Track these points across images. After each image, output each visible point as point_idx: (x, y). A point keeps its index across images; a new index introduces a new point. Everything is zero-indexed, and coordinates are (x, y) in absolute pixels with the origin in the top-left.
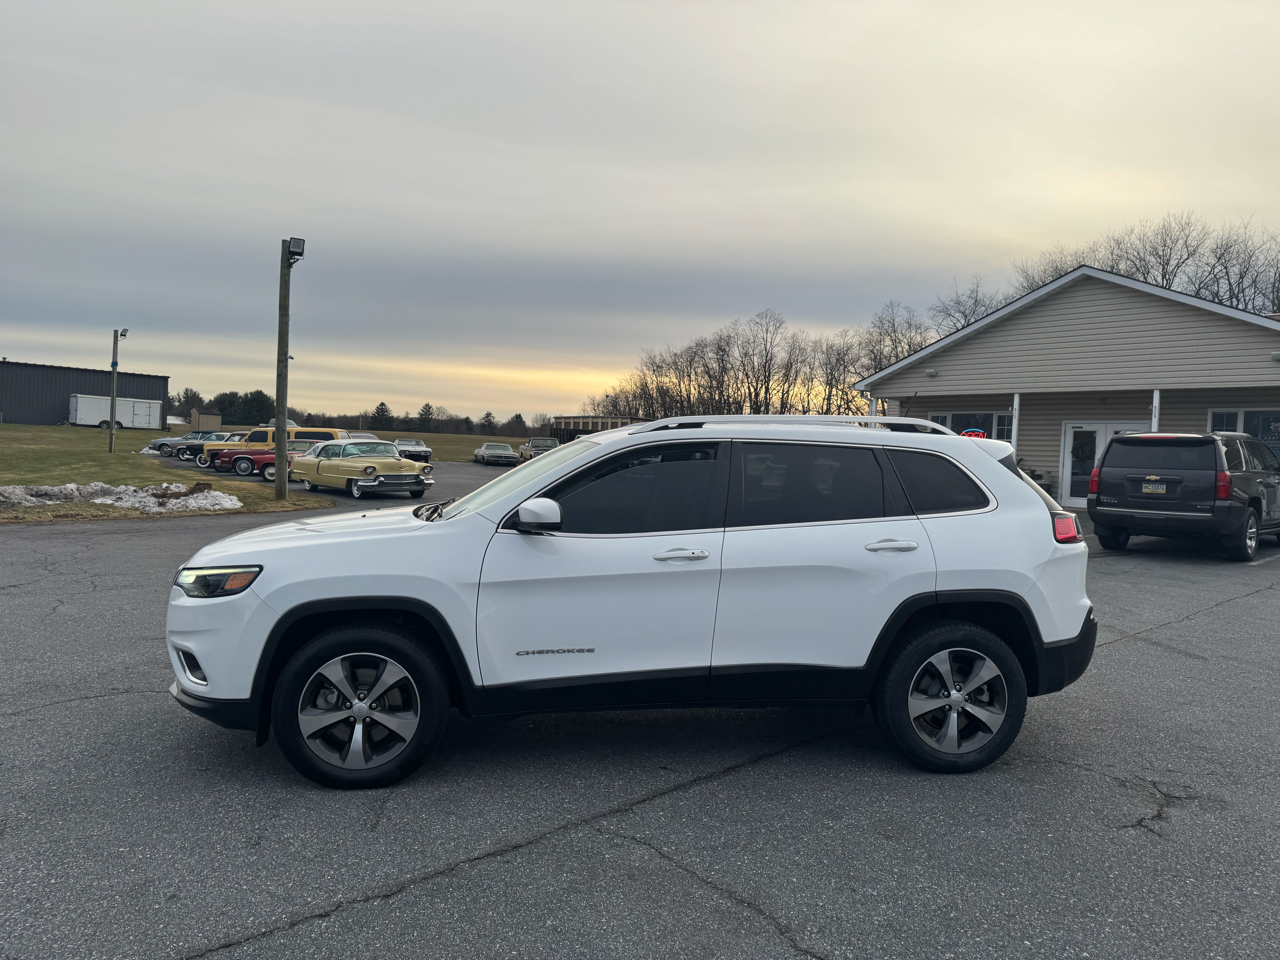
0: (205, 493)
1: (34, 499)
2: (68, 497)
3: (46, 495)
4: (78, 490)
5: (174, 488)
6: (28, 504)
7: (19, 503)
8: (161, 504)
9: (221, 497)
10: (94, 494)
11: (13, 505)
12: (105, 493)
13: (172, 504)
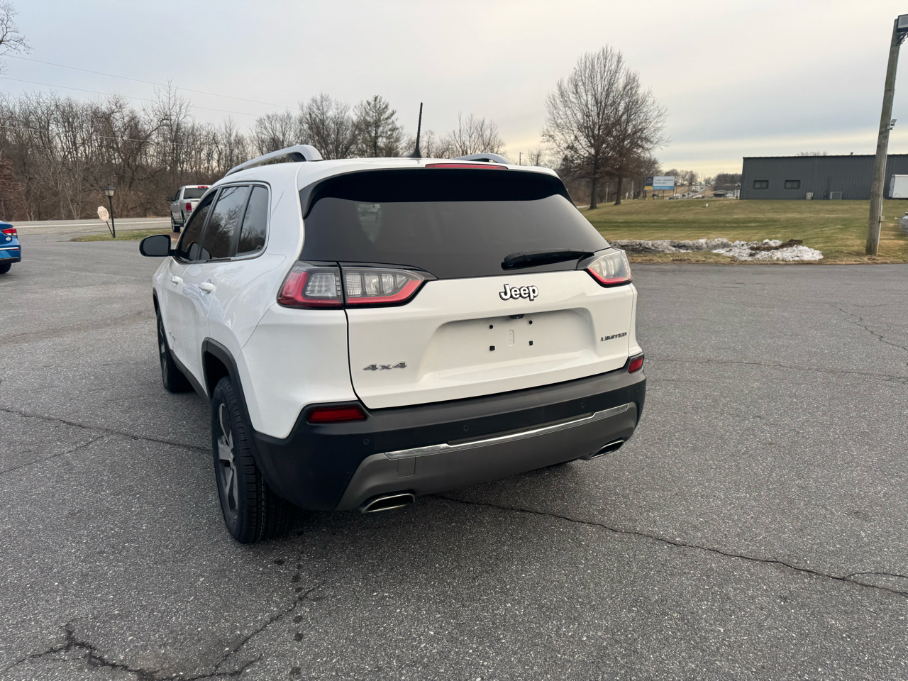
0: (794, 248)
1: (674, 249)
2: (699, 248)
3: (684, 247)
4: (706, 243)
5: (772, 243)
6: (668, 252)
7: (663, 251)
8: (751, 255)
9: (806, 251)
10: (716, 247)
11: (659, 252)
12: (724, 246)
13: (762, 255)
